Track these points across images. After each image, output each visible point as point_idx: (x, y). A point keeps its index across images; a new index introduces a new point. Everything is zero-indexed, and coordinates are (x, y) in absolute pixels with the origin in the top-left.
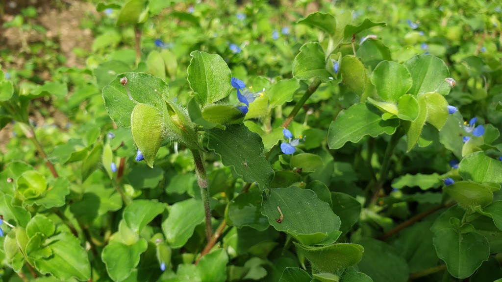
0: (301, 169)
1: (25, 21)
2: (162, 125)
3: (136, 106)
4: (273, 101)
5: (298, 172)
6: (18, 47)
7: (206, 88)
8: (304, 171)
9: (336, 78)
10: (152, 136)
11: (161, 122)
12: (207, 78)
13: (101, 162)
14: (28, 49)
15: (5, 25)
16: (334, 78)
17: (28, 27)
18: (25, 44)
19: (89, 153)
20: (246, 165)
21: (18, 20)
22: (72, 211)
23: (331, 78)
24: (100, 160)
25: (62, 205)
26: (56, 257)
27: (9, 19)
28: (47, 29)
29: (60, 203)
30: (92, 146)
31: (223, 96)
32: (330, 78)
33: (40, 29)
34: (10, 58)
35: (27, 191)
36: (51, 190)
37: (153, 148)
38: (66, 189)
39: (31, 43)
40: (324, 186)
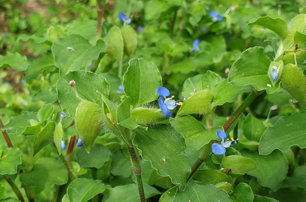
0: (230, 170)
2: (100, 119)
3: (81, 102)
4: (217, 99)
5: (225, 172)
7: (139, 91)
8: (233, 172)
9: (274, 85)
10: (91, 128)
11: (99, 117)
12: (140, 83)
13: (53, 138)
16: (272, 86)
19: (42, 129)
20: (165, 161)
22: (21, 180)
23: (270, 86)
24: (52, 136)
25: (13, 174)
29: (12, 171)
30: (46, 122)
31: (153, 100)
32: (268, 85)
36: (5, 158)
37: (91, 138)
38: (19, 159)
40: (250, 190)
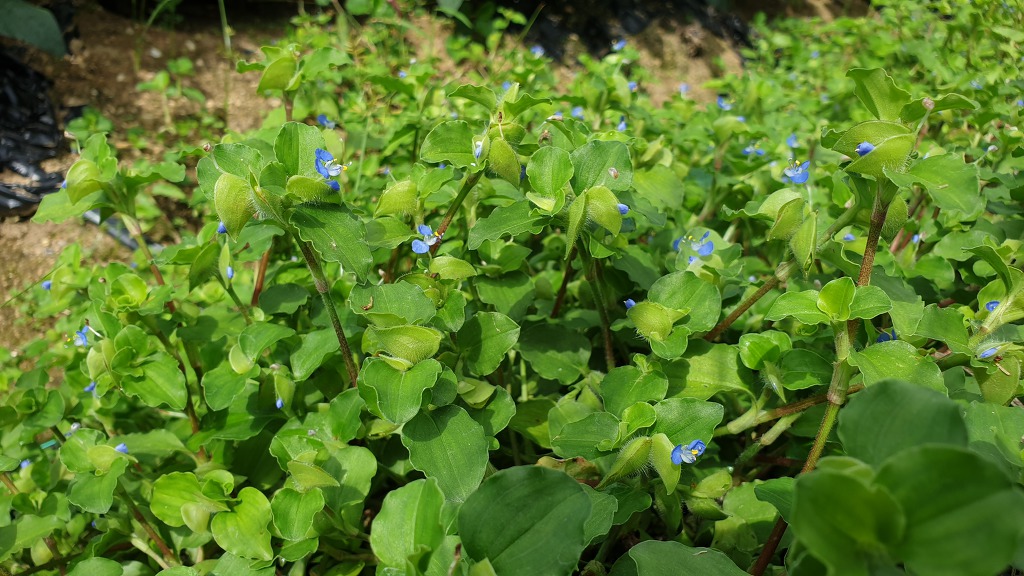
0: (437, 274)
1: (172, 82)
2: (249, 197)
3: (222, 175)
5: (432, 277)
6: (157, 123)
7: (297, 160)
8: (444, 278)
9: (478, 164)
10: (237, 208)
11: (248, 195)
12: (300, 149)
13: (217, 266)
14: (172, 129)
15: (139, 87)
16: (476, 164)
17: (175, 92)
18: (168, 119)
19: (201, 252)
20: (334, 246)
21: (160, 79)
22: (180, 336)
24: (216, 263)
26: (147, 380)
27: (148, 76)
28: (208, 95)
33: (196, 94)
34: (143, 143)
35: (121, 297)
36: (152, 300)
37: (237, 221)
39: (177, 118)
